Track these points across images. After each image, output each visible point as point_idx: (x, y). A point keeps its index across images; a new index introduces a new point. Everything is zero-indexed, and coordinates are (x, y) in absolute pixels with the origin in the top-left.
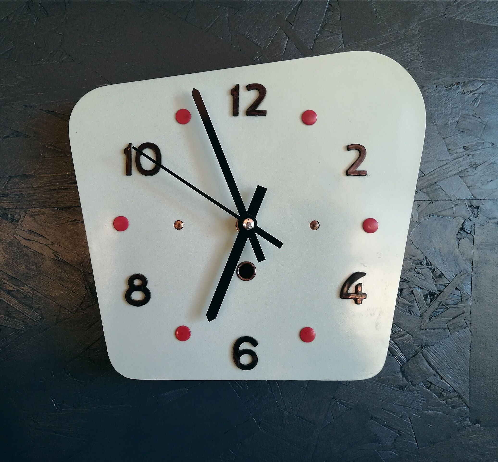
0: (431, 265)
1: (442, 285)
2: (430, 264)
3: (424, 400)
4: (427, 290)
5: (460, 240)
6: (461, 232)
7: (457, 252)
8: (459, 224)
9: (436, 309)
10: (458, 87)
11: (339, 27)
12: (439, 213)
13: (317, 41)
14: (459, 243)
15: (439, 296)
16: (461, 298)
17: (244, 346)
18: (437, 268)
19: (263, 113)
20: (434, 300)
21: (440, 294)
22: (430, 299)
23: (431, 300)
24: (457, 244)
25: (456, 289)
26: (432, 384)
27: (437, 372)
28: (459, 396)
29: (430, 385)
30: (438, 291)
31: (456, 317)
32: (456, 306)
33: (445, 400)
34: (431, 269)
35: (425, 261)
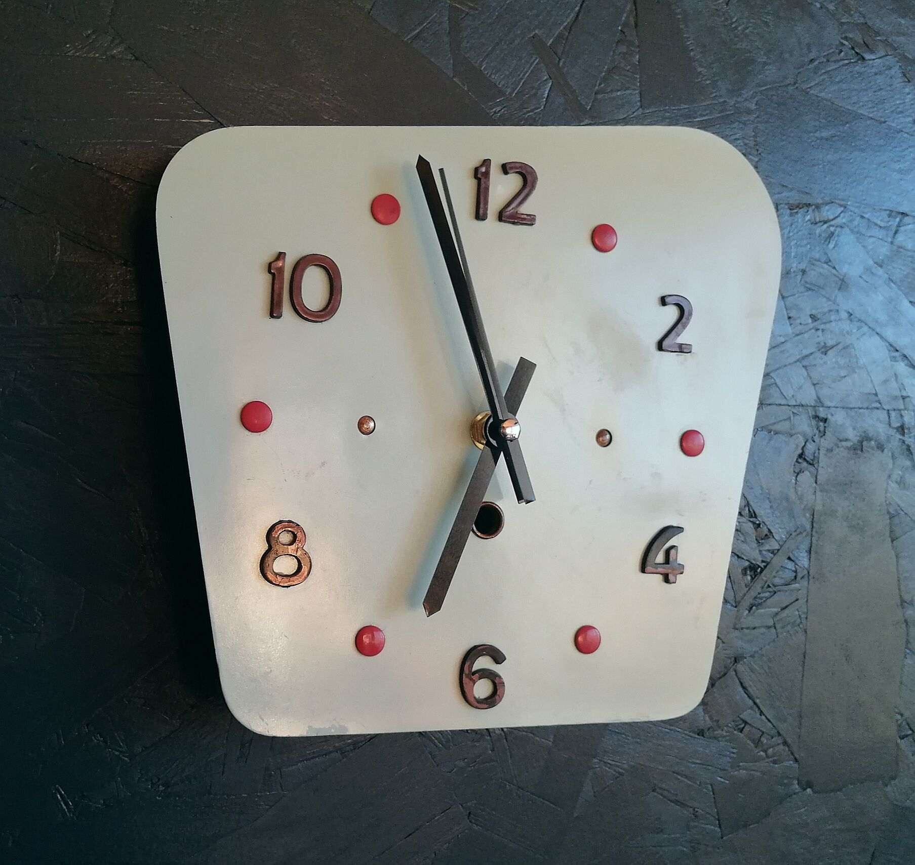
0: (756, 517)
1: (769, 551)
2: (753, 515)
3: (733, 753)
4: (747, 560)
5: (798, 474)
6: (800, 460)
7: (793, 496)
8: (797, 446)
9: (759, 594)
10: (808, 211)
11: (635, 76)
12: (771, 427)
13: (599, 96)
14: (796, 480)
15: (764, 572)
16: (795, 574)
17: (483, 663)
18: (764, 522)
19: (529, 221)
20: (756, 578)
21: (765, 567)
22: (751, 575)
23: (752, 579)
24: (793, 481)
25: (789, 558)
26: (746, 723)
27: (755, 703)
28: (785, 743)
29: (743, 725)
30: (763, 561)
31: (786, 607)
32: (786, 588)
33: (765, 751)
34: (754, 523)
35: (747, 509)
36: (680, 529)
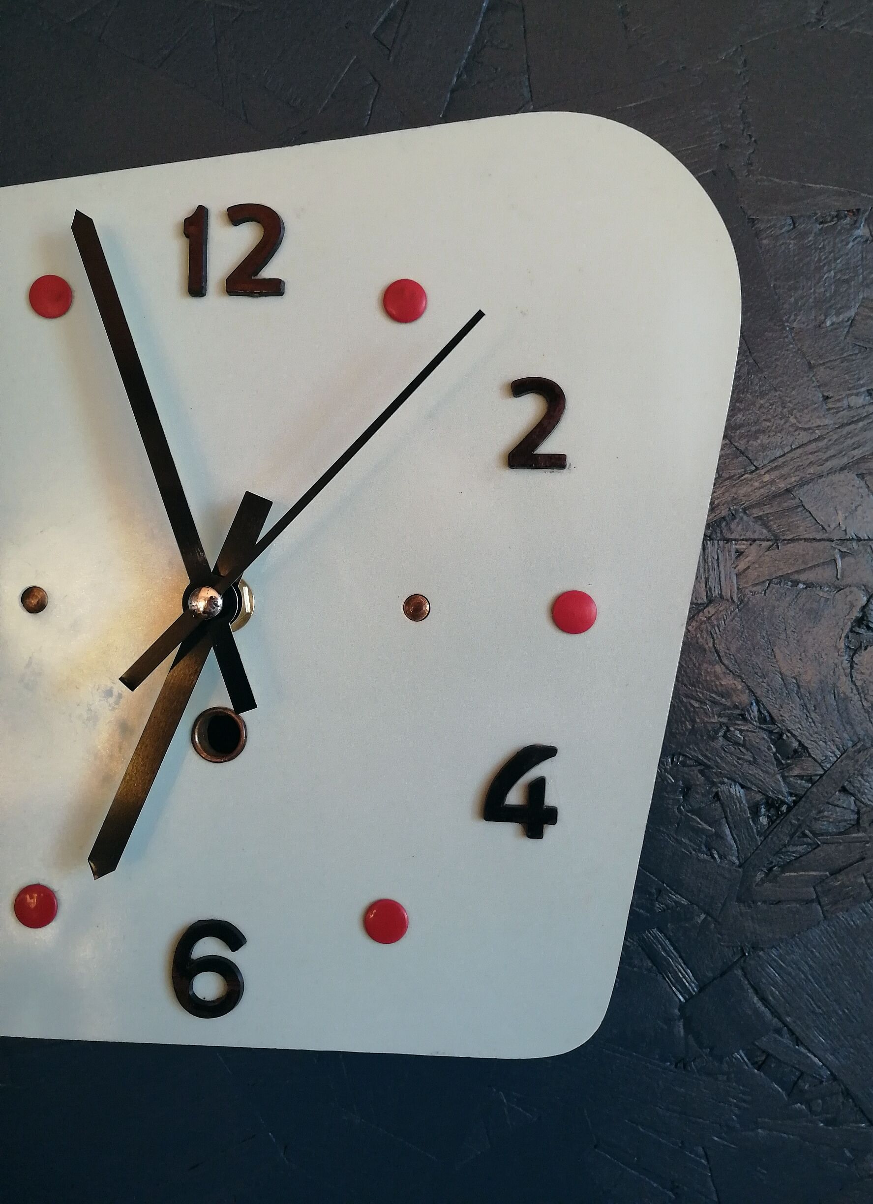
0: (773, 721)
1: (801, 777)
2: (768, 719)
3: (745, 1101)
4: (759, 792)
5: (855, 652)
6: (857, 630)
7: (845, 686)
8: (852, 606)
9: (785, 846)
10: (856, 222)
12: (796, 577)
14: (852, 662)
15: (794, 811)
16: (856, 816)
17: (207, 947)
18: (789, 731)
19: (275, 288)
20: (778, 821)
21: (795, 803)
22: (768, 817)
23: (771, 821)
24: (847, 664)
25: (844, 790)
26: (768, 1055)
27: (785, 1024)
28: (847, 1094)
29: (763, 1058)
30: (791, 794)
31: (840, 871)
32: (840, 839)
33: (808, 1103)
34: (771, 732)
35: (755, 708)
36: (548, 752)
